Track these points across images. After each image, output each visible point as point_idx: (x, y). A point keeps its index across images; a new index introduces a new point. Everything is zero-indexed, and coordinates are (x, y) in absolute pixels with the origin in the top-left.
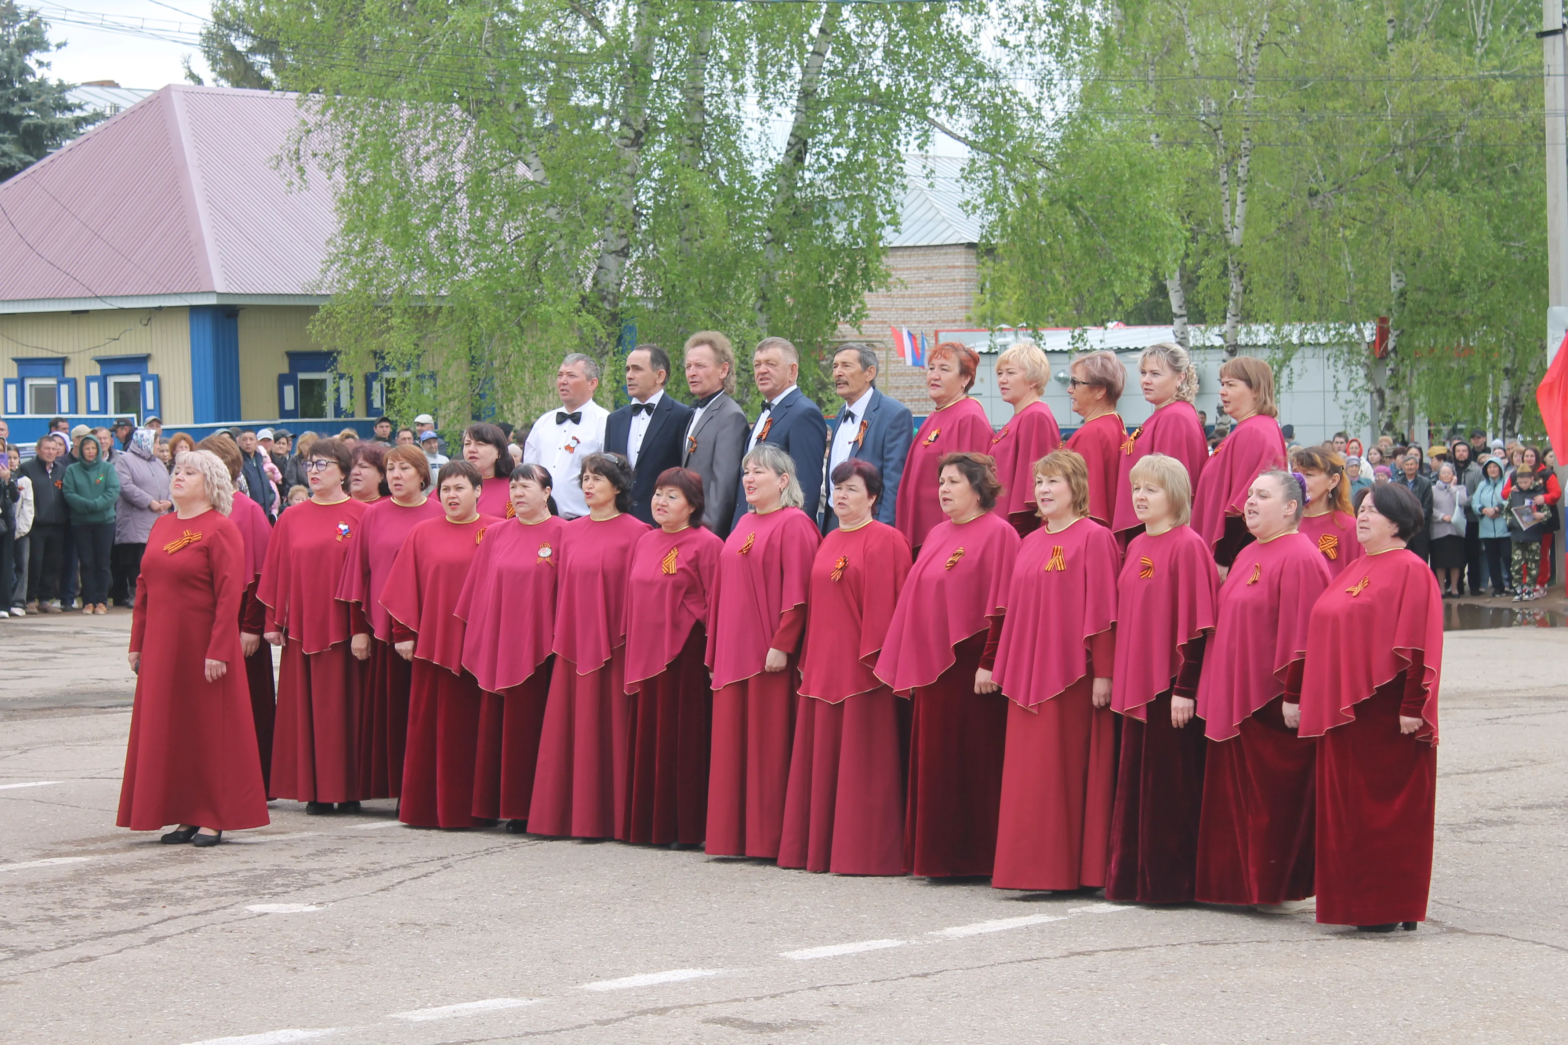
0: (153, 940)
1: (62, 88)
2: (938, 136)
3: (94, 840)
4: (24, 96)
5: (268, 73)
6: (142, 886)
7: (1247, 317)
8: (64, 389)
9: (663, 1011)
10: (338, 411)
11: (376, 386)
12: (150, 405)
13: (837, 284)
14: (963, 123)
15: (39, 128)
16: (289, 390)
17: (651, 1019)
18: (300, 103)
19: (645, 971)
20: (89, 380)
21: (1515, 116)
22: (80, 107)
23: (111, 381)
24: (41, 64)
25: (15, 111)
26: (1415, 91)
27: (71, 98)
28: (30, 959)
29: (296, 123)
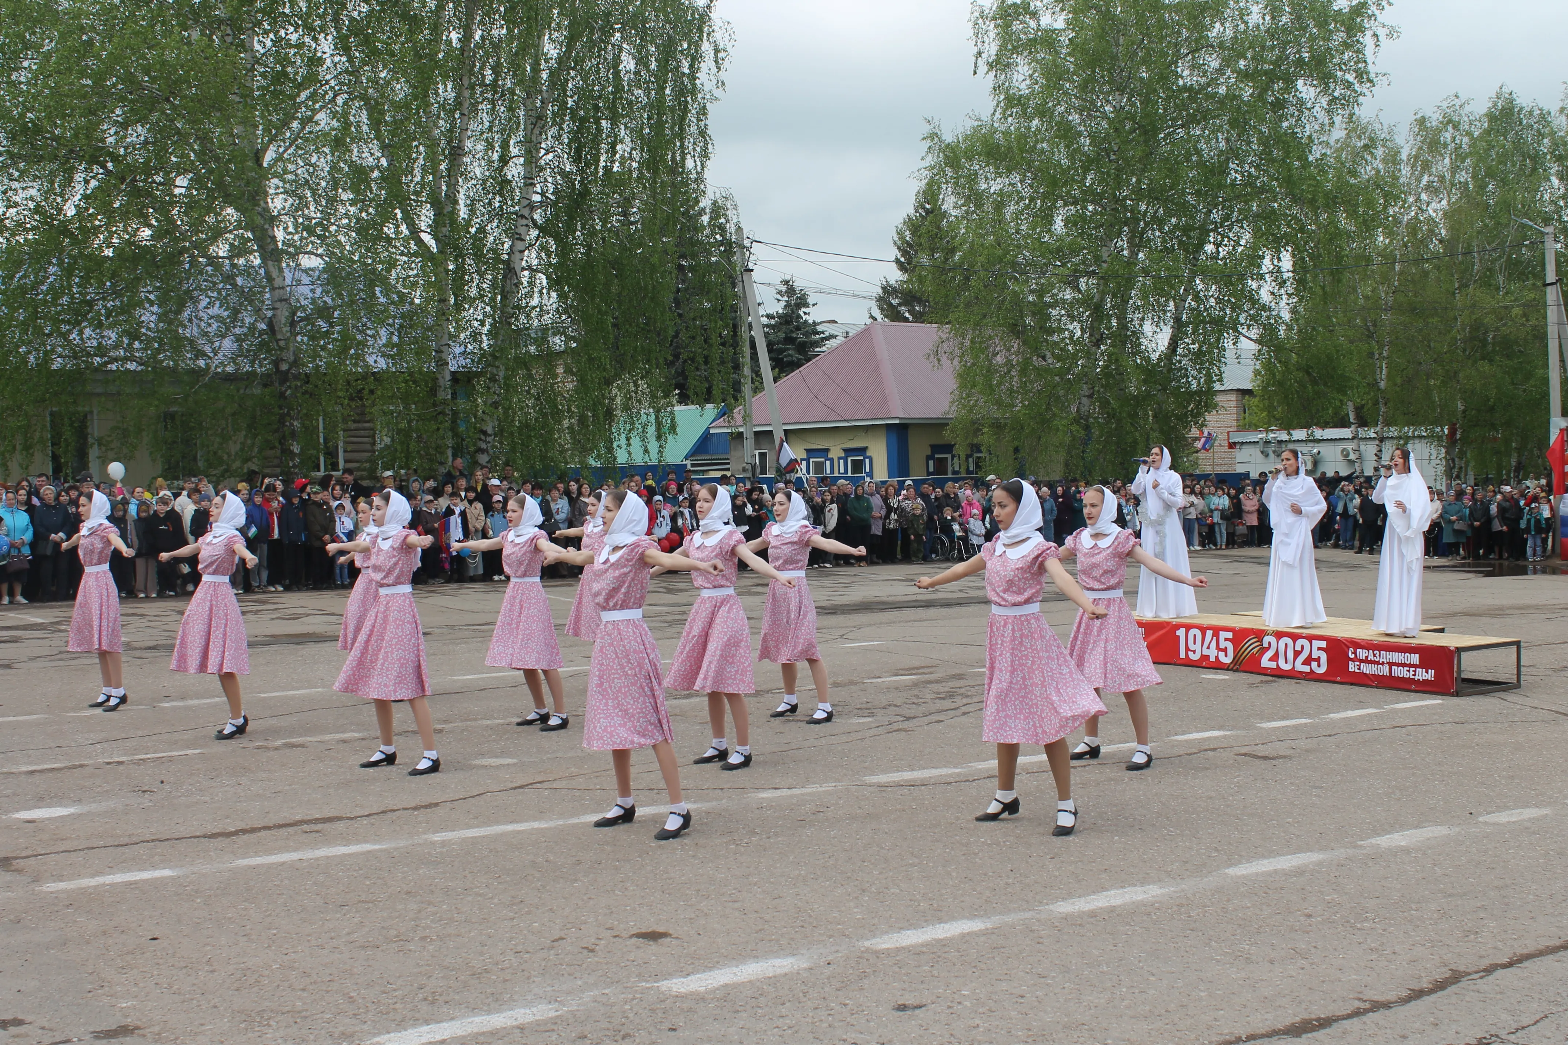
0: (964, 714)
1: (815, 324)
2: (1242, 338)
3: (914, 669)
4: (798, 328)
5: (907, 315)
6: (947, 689)
7: (1388, 424)
8: (828, 463)
9: (1214, 750)
10: (954, 473)
11: (971, 460)
12: (868, 470)
13: (1192, 410)
14: (1254, 333)
15: (805, 342)
16: (931, 463)
17: (1211, 753)
18: (939, 328)
19: (1197, 732)
20: (839, 458)
21: (1523, 325)
22: (823, 333)
23: (849, 459)
24: (805, 313)
25: (794, 335)
26: (1472, 313)
27: (819, 328)
28: (915, 721)
29: (937, 338)
